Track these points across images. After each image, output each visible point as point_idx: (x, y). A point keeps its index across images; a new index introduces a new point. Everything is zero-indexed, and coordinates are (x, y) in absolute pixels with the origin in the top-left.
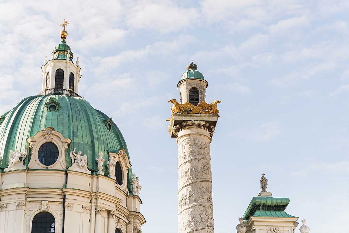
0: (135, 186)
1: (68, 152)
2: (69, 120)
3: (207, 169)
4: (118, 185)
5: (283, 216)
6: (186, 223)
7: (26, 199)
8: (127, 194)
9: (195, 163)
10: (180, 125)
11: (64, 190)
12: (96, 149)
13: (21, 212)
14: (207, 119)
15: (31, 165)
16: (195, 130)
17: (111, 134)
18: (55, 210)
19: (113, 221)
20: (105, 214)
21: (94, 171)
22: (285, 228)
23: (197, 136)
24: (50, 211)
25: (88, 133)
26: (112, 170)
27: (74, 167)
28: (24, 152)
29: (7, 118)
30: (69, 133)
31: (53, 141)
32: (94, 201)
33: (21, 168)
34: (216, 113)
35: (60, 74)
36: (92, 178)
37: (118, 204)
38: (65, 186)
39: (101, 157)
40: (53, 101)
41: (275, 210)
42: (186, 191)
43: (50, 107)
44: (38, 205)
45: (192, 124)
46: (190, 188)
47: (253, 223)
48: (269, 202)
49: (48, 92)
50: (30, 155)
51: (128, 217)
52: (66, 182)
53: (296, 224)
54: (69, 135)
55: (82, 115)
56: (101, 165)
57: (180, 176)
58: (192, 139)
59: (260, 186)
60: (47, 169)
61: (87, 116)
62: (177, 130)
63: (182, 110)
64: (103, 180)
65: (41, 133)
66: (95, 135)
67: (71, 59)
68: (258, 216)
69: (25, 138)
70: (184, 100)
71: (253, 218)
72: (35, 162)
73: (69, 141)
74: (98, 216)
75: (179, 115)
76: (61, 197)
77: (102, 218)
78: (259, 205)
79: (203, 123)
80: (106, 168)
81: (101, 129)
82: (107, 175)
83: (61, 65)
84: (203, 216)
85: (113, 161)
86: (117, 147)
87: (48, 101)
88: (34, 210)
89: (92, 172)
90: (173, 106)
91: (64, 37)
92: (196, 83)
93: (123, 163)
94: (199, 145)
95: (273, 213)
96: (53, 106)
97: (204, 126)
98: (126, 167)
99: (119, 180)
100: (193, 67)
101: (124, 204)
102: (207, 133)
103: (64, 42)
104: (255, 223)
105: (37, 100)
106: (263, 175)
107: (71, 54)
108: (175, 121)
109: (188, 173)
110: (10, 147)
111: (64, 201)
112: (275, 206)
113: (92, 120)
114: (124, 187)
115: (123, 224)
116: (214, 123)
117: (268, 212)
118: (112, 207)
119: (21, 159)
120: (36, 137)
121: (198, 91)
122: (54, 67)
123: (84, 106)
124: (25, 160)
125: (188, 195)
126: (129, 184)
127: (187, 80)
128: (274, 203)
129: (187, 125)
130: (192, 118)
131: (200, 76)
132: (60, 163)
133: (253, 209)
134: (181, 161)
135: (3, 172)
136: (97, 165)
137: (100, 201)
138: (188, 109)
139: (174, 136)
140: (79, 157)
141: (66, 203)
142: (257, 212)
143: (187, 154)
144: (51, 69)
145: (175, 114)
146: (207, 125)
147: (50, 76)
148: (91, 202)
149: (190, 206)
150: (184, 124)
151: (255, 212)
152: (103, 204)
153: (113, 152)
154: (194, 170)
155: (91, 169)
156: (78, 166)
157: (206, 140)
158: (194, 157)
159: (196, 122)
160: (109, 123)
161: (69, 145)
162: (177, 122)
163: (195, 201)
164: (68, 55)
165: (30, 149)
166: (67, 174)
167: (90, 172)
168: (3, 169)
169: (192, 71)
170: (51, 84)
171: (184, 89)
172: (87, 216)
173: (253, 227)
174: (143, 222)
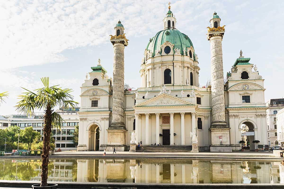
0: (196, 58)
1: (174, 49)
2: (173, 38)
3: (221, 50)
5: (248, 64)
6: (214, 69)
7: (162, 65)
8: (194, 61)
9: (216, 48)
10: (211, 36)
11: (173, 61)
12: (183, 47)
13: (161, 69)
14: (221, 33)
15: (162, 54)
16: (216, 37)
17: (187, 41)
18: (171, 68)
19: (189, 70)
20: (187, 68)
21: (182, 54)
22: (248, 68)
23: (217, 39)
24: (169, 68)
25: (180, 42)
26: (188, 53)
27: (176, 54)
28: (160, 50)
29: (153, 39)
30: (174, 42)
31: (168, 46)
32: (183, 64)
33: (159, 56)
34: (224, 30)
35: (169, 22)
36: (182, 56)
37: (191, 64)
38: (173, 60)
39: (184, 49)
40: (168, 32)
41: (245, 62)
42: (214, 58)
43: (167, 34)
44: (166, 67)
45: (215, 35)
46: (215, 57)
47: (237, 67)
48: (243, 60)
49: (166, 29)
50: (162, 51)
51: (194, 68)
52: (174, 59)
53: (252, 66)
54: (174, 43)
55: (178, 36)
57: (211, 54)
58: (215, 41)
59: (240, 54)
60: (167, 55)
61: (179, 35)
62: (210, 37)
63: (212, 30)
64: (185, 57)
65: (165, 43)
66: (182, 42)
67: (172, 16)
68: (239, 65)
69: (160, 45)
70: (212, 26)
71: (237, 66)
72: (163, 53)
73: (174, 45)
74: (185, 69)
75: (211, 32)
76: (172, 63)
77: (186, 69)
78: (239, 61)
79: (219, 34)
80: (186, 53)
81: (184, 40)
82: (187, 55)
83: (169, 19)
84: (220, 66)
85: (188, 51)
86: (189, 45)
87: (166, 32)
88: (164, 68)
89: (182, 55)
90: (208, 29)
91: (170, 9)
92: (217, 20)
93: (192, 51)
94: (218, 42)
95: (244, 63)
96: (168, 34)
97: (220, 35)
98: (193, 52)
99: (191, 57)
100: (215, 14)
101: (193, 64)
102: (221, 37)
103: (170, 10)
104: (238, 67)
105: (162, 32)
106: (241, 50)
107: (172, 14)
108: (209, 34)
109: (214, 52)
110: (155, 49)
111: (173, 65)
112: (245, 61)
113: (181, 37)
114: (193, 58)
115: (193, 70)
116: (223, 34)
117: (242, 63)
118: (189, 66)
119: (159, 52)
120: (163, 45)
121: (217, 23)
122: (167, 20)
123: (178, 32)
124: (160, 53)
125: (214, 60)
126: (194, 57)
127: (213, 19)
128: (245, 60)
129: (213, 36)
130: (215, 33)
131: (218, 17)
132: (171, 53)
133: (237, 62)
134: (211, 48)
135: (154, 57)
136: (183, 52)
137: (185, 64)
138: (214, 30)
139: (209, 40)
140: (177, 50)
141: (174, 65)
142: (239, 64)
143: (214, 46)
145: (209, 32)
146: (221, 34)
147: (166, 23)
148: (182, 65)
149: (215, 63)
150: (212, 35)
151: (238, 63)
152: (186, 65)
153: (188, 47)
154: (216, 51)
155: (181, 53)
156: (177, 53)
157: (220, 40)
158: (216, 47)
159: (217, 34)
160: (186, 37)
161: (174, 46)
162: (210, 35)
163: (217, 61)
164: (171, 15)
165: (162, 49)
166: (174, 56)
167: (181, 55)
168: (154, 56)
169: (215, 15)
170: (167, 26)
171: (212, 23)
172: (181, 69)
173: (237, 69)
174: (199, 69)
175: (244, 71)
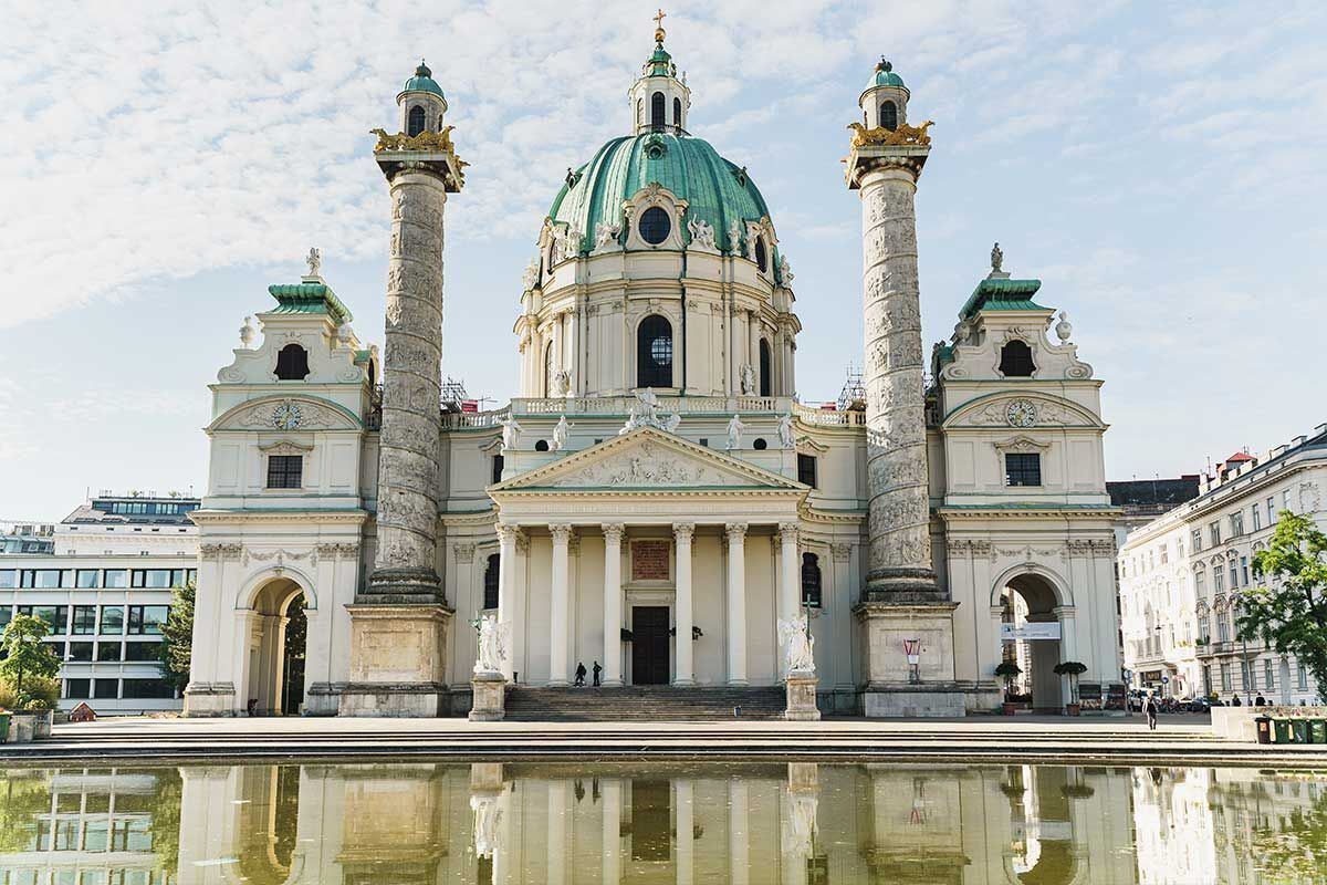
0: (784, 274)
1: (684, 221)
2: (682, 167)
3: (910, 236)
4: (760, 272)
5: (1029, 308)
6: (879, 322)
7: (626, 297)
8: (774, 287)
9: (891, 226)
10: (866, 165)
11: (683, 280)
12: (726, 215)
13: (620, 316)
14: (911, 153)
15: (630, 244)
16: (890, 174)
17: (745, 194)
18: (671, 312)
19: (756, 326)
20: (745, 317)
21: (725, 250)
22: (1033, 327)
23: (895, 183)
24: (663, 313)
25: (713, 192)
26: (752, 246)
27: (695, 246)
28: (618, 224)
29: (585, 173)
30: (685, 191)
31: (660, 205)
32: (728, 297)
33: (616, 250)
34: (926, 141)
35: (658, 101)
36: (723, 261)
37: (762, 301)
38: (683, 275)
39: (735, 228)
40: (655, 142)
41: (1016, 300)
42: (878, 273)
43: (652, 151)
44: (644, 305)
45: (887, 164)
46: (884, 268)
47: (982, 319)
48: (1007, 288)
49: (643, 131)
50: (627, 229)
51: (777, 321)
52: (685, 269)
53: (1050, 319)
54: (685, 195)
55: (701, 163)
56: (735, 241)
57: (865, 250)
58: (887, 188)
59: (990, 262)
60: (655, 250)
61: (710, 163)
62: (861, 174)
63: (870, 140)
64: (739, 264)
65: (642, 193)
66: (723, 195)
67: (674, 74)
68: (991, 309)
69: (617, 203)
70: (873, 124)
71: (982, 313)
72: (636, 239)
73: (686, 205)
74: (735, 319)
75: (866, 149)
76: (678, 291)
77: (740, 322)
78: (991, 293)
79: (904, 161)
80: (743, 246)
81: (731, 186)
82: (745, 256)
83: (659, 85)
84: (906, 310)
85: (752, 235)
86: (755, 214)
87: (647, 142)
88: (640, 312)
89: (723, 252)
90: (856, 134)
91: (660, 40)
92: (892, 94)
93: (766, 238)
94: (898, 197)
95: (1013, 304)
96: (656, 150)
97: (906, 165)
98: (771, 244)
99: (762, 268)
100: (885, 66)
101: (769, 301)
102: (909, 176)
103: (660, 47)
104: (986, 321)
105: (627, 146)
106: (996, 244)
107: (673, 66)
108: (859, 158)
109: (881, 244)
110: (595, 218)
111: (683, 298)
112: (1016, 293)
113: (717, 171)
114: (769, 275)
115: (770, 331)
116: (922, 160)
117: (1005, 304)
118: (755, 306)
119: (613, 235)
120: (635, 198)
121: (895, 108)
122: (648, 90)
123: (703, 150)
124: (621, 236)
125: (881, 279)
126: (777, 271)
127: (876, 89)
128: (1016, 288)
129: (878, 165)
130: (887, 153)
131: (897, 82)
132: (674, 239)
133: (981, 298)
134: (867, 224)
135: (587, 257)
136: (729, 240)
137: (736, 295)
138: (880, 138)
139: (854, 186)
140: (702, 229)
141: (687, 301)
142: (988, 304)
143: (879, 213)
144: (643, 93)
145: (859, 148)
146: (912, 163)
147: (643, 105)
148: (723, 299)
149: (885, 295)
150: (873, 163)
151: (983, 303)
152: (742, 301)
153: (751, 220)
154: (890, 239)
155: (719, 246)
156: (702, 243)
157: (908, 188)
158: (891, 218)
159: (894, 160)
160: (740, 176)
161: (685, 210)
162: (862, 161)
163: (893, 287)
164: (670, 68)
165: (627, 219)
166: (684, 257)
167: (719, 253)
168: (587, 253)
169: (885, 74)
170: (646, 118)
171: (871, 105)
172: (718, 320)
173: (982, 327)
174: (798, 329)
175: (1014, 337)
